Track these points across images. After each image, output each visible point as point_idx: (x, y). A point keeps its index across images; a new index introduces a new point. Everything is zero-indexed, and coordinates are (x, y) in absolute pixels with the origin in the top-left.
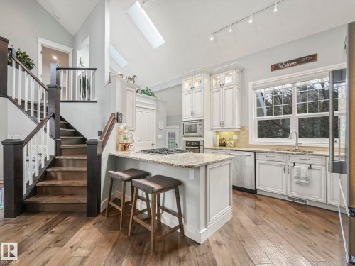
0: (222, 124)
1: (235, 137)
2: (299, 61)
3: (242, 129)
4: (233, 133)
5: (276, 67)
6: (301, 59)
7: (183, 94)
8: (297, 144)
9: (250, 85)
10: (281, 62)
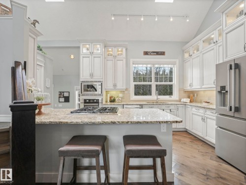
0: (115, 85)
1: (121, 95)
2: (158, 53)
3: (126, 89)
4: (119, 92)
5: (146, 53)
6: (158, 52)
7: (81, 56)
8: (157, 99)
9: (131, 61)
10: (149, 51)
